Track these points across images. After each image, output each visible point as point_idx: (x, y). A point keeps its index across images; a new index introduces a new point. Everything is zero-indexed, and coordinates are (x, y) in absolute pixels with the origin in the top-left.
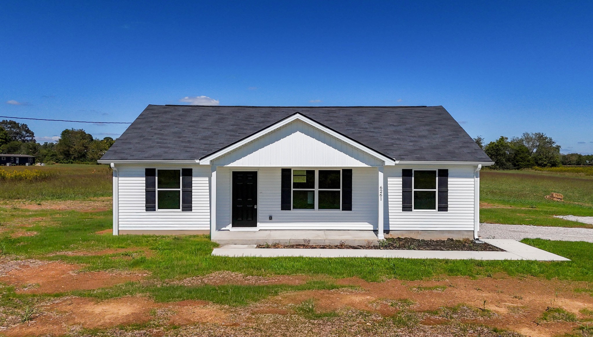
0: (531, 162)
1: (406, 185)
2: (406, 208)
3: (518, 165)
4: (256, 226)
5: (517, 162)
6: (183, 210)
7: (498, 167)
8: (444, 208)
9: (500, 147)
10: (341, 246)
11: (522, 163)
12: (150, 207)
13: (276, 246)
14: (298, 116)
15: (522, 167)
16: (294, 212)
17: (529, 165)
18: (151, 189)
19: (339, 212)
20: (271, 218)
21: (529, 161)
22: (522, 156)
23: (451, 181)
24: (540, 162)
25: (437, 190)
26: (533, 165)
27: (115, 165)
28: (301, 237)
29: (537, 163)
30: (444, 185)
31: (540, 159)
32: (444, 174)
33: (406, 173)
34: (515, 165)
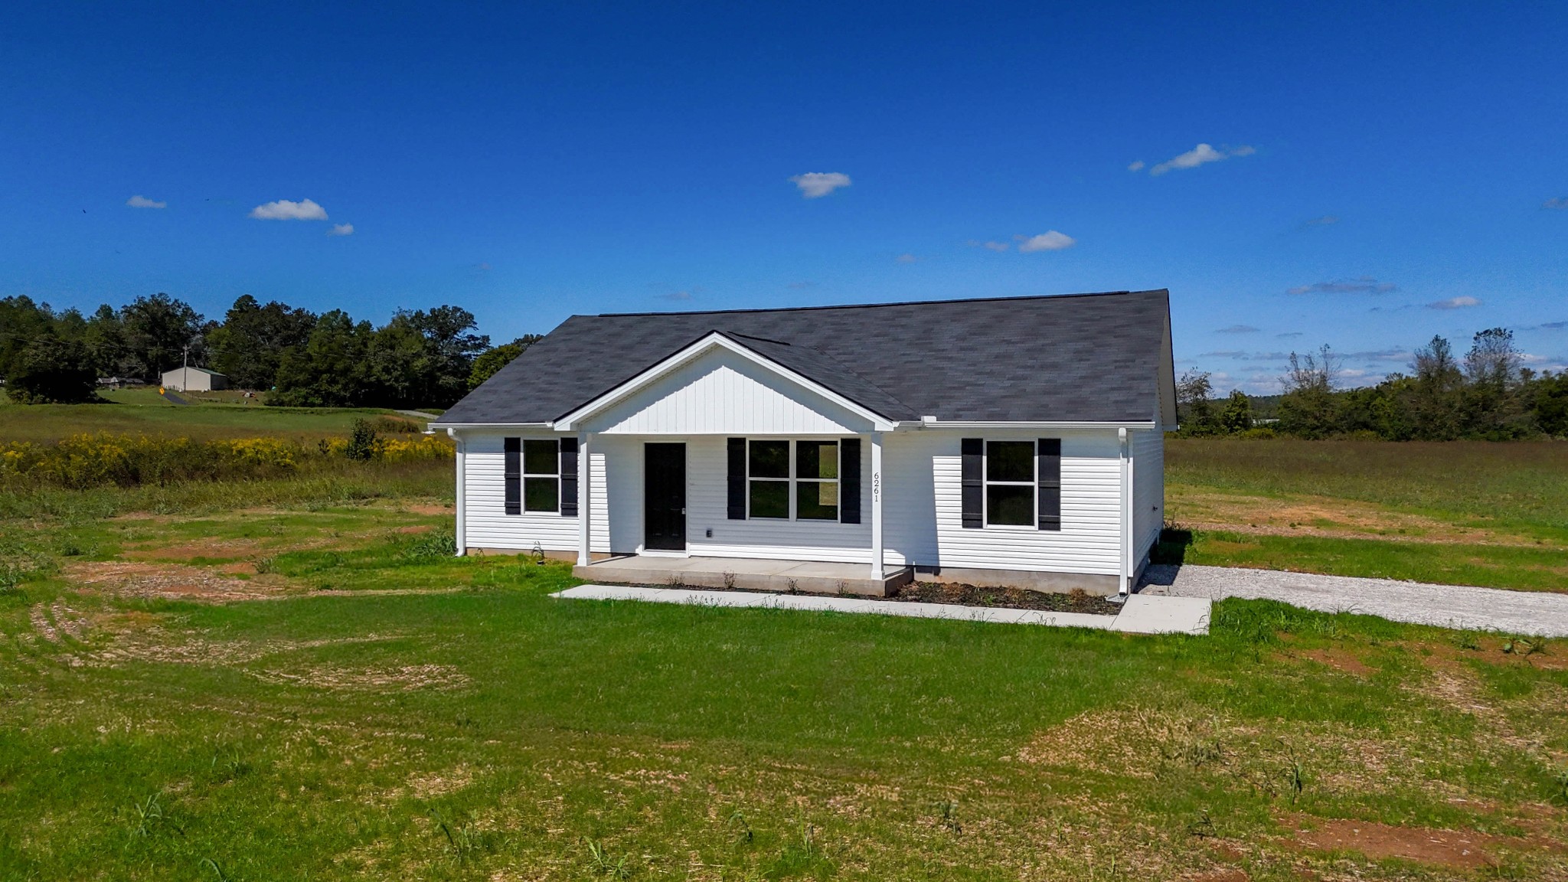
1: (969, 472)
2: (971, 520)
4: (684, 549)
6: (563, 514)
8: (1051, 523)
12: (512, 509)
14: (716, 338)
16: (751, 524)
18: (513, 474)
19: (833, 526)
20: (709, 534)
23: (1067, 464)
25: (1035, 484)
27: (457, 432)
30: (1052, 472)
32: (1051, 448)
33: (970, 448)
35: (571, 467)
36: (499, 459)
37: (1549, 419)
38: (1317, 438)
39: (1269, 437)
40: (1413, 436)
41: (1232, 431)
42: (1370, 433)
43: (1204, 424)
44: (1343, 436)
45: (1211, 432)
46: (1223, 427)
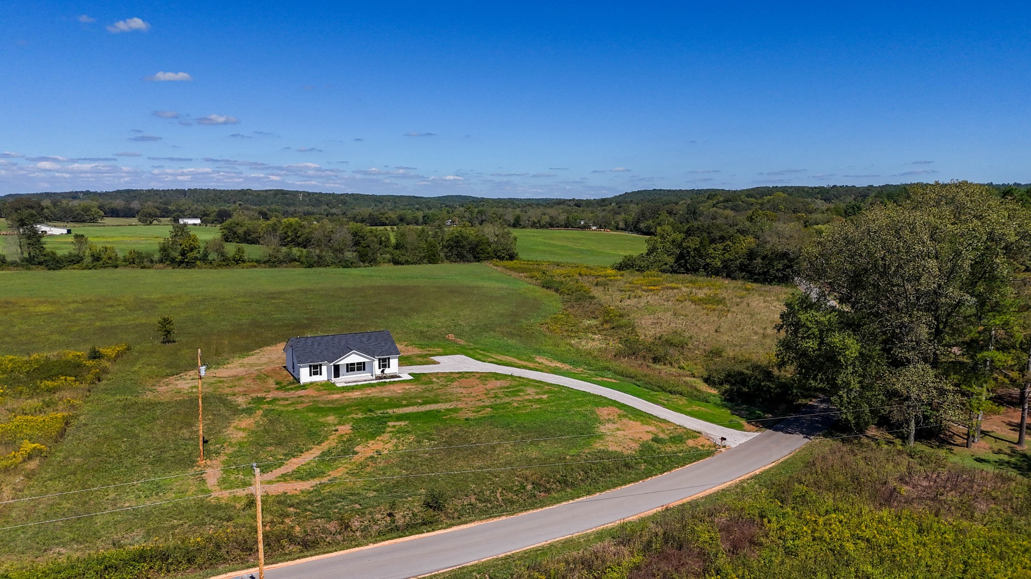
0: (491, 254)
1: (379, 362)
2: (380, 368)
3: (479, 258)
4: (340, 378)
5: (478, 254)
6: (319, 375)
7: (458, 259)
8: (389, 368)
9: (460, 237)
10: (365, 381)
11: (482, 255)
12: (311, 375)
13: (349, 382)
15: (481, 260)
16: (349, 373)
17: (489, 258)
18: (310, 370)
19: (362, 371)
20: (344, 375)
21: (488, 253)
22: (481, 247)
23: (390, 360)
24: (499, 254)
25: (387, 363)
26: (492, 258)
27: (301, 366)
28: (355, 380)
29: (496, 254)
31: (499, 251)
33: (379, 359)
34: (475, 257)
35: (321, 369)
36: (308, 368)
37: (362, 257)
38: (276, 267)
39: (255, 267)
40: (315, 265)
41: (237, 264)
42: (298, 263)
43: (224, 261)
44: (287, 265)
45: (228, 265)
46: (234, 262)
